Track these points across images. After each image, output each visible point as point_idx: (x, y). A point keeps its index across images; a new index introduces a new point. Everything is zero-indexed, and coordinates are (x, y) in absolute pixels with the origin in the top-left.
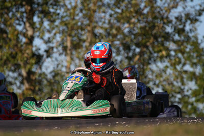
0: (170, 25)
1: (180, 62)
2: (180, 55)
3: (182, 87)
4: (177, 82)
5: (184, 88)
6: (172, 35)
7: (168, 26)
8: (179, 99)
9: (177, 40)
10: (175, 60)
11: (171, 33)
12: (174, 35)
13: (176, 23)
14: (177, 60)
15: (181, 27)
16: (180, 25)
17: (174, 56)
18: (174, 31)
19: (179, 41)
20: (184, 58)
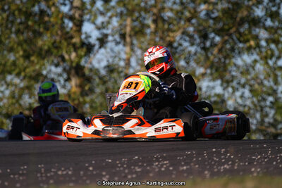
0: (261, 7)
1: (272, 55)
2: (273, 46)
3: (275, 87)
4: (269, 81)
5: (278, 89)
6: (263, 20)
7: (258, 8)
8: (271, 102)
9: (269, 26)
10: (266, 52)
11: (262, 17)
12: (266, 20)
13: (268, 4)
14: (269, 52)
15: (274, 9)
16: (274, 6)
17: (265, 47)
18: (265, 15)
19: (272, 28)
20: (278, 49)
